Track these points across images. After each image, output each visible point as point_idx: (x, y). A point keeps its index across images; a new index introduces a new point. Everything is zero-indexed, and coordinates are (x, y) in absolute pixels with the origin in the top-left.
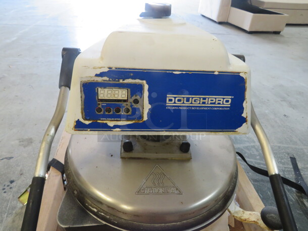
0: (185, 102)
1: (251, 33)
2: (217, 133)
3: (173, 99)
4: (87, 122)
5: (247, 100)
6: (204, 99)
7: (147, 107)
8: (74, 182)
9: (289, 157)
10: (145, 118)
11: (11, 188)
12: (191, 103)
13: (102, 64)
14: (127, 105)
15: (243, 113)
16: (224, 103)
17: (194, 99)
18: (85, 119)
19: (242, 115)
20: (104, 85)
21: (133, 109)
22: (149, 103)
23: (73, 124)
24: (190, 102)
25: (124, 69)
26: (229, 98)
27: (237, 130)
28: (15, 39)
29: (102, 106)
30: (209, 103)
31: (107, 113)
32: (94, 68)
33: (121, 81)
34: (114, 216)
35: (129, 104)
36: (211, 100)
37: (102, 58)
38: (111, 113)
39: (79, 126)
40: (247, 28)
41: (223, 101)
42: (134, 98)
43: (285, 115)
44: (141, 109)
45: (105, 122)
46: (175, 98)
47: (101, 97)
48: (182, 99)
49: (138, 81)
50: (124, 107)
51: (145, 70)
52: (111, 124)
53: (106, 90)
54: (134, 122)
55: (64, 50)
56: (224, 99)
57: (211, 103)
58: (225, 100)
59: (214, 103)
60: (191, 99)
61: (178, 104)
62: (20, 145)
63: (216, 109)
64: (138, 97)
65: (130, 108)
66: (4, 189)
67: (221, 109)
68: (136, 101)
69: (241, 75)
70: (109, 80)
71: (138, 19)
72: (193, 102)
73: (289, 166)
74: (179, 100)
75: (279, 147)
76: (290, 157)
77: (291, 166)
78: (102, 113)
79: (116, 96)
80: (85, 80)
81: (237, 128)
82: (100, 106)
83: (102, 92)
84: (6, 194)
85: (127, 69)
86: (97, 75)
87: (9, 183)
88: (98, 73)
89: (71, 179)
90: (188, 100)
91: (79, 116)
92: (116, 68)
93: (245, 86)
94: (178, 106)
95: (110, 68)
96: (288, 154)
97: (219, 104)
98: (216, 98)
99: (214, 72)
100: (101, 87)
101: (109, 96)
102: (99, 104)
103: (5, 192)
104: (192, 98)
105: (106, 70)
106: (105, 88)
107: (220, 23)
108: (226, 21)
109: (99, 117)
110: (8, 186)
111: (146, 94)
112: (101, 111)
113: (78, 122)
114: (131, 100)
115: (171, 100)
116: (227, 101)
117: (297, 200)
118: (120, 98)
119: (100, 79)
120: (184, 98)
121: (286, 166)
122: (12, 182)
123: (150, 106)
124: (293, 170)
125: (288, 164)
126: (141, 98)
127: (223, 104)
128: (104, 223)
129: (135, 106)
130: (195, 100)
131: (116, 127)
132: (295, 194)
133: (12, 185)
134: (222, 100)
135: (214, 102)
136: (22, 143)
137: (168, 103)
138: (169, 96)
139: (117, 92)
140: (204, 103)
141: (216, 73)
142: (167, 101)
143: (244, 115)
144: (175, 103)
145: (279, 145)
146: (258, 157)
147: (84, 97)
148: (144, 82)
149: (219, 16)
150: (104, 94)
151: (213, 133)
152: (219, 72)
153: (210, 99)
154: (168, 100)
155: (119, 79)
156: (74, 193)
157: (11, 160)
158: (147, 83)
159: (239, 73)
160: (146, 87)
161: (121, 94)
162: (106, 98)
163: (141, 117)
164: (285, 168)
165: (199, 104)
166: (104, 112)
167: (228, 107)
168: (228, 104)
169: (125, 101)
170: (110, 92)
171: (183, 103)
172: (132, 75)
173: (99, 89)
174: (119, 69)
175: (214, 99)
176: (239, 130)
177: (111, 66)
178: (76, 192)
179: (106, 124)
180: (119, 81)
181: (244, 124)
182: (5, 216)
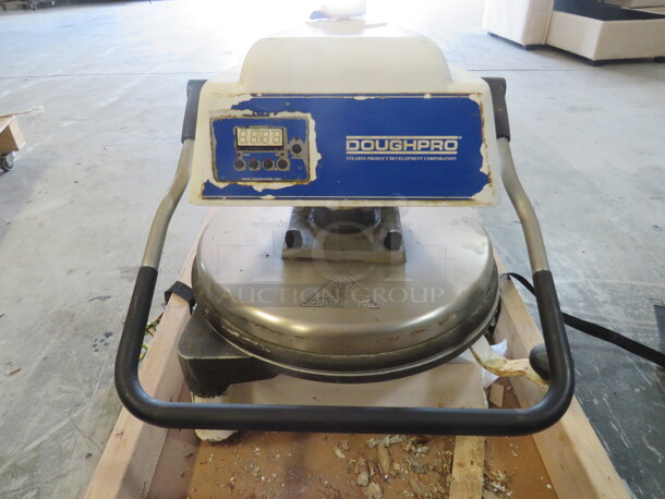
0: (377, 147)
1: (599, 63)
2: (439, 203)
3: (357, 142)
4: (222, 185)
5: (487, 142)
6: (410, 141)
7: (315, 157)
8: (205, 296)
9: (651, 305)
10: (313, 177)
11: (106, 344)
12: (389, 150)
13: (242, 89)
14: (282, 154)
15: (481, 166)
16: (446, 148)
17: (392, 142)
18: (219, 180)
19: (481, 170)
20: (246, 123)
21: (292, 161)
22: (319, 151)
23: (199, 188)
24: (386, 148)
25: (276, 95)
26: (454, 139)
27: (473, 197)
28: (114, 99)
29: (245, 158)
30: (419, 148)
31: (251, 169)
32: (230, 96)
33: (272, 115)
34: (265, 341)
35: (286, 154)
36: (423, 144)
37: (242, 80)
38: (258, 168)
39: (209, 191)
40: (590, 54)
41: (444, 146)
42: (293, 142)
43: (656, 227)
44: (305, 161)
45: (249, 184)
46: (360, 141)
47: (242, 142)
48: (372, 142)
49: (298, 114)
50: (278, 158)
51: (309, 95)
52: (259, 187)
53: (249, 131)
54: (295, 183)
55: (191, 83)
56: (444, 140)
57: (423, 150)
58: (447, 142)
59: (429, 149)
60: (387, 142)
61: (366, 151)
62: (122, 277)
63: (431, 159)
64: (300, 142)
65: (288, 161)
66: (95, 346)
67: (441, 159)
68: (297, 149)
69: (472, 98)
70: (254, 115)
71: (307, 23)
72: (391, 148)
73: (649, 322)
74: (368, 145)
75: (633, 287)
76: (656, 306)
77: (655, 323)
78: (244, 169)
79: (265, 140)
80: (218, 115)
81: (474, 194)
82: (241, 158)
83: (243, 134)
84: (97, 354)
85: (279, 95)
86: (234, 107)
87: (104, 337)
88: (237, 103)
89: (201, 293)
90: (382, 143)
91: (209, 176)
92: (263, 95)
93: (480, 118)
94: (367, 156)
95: (253, 95)
96: (651, 300)
97: (437, 149)
98: (430, 140)
99: (423, 94)
100: (241, 127)
101: (254, 140)
102: (239, 155)
103: (96, 351)
104: (389, 140)
105: (248, 98)
106: (247, 127)
107: (531, 48)
108: (543, 43)
109: (240, 176)
110: (102, 341)
111: (312, 136)
112: (242, 165)
113: (208, 185)
114: (289, 147)
115: (353, 145)
116: (451, 145)
117: (657, 384)
118: (271, 144)
119: (239, 114)
120: (374, 140)
121: (642, 322)
122: (108, 335)
123: (319, 157)
124: (657, 329)
125: (647, 318)
126: (304, 141)
127: (444, 150)
128: (251, 355)
129: (295, 156)
130: (394, 145)
131: (266, 192)
132: (654, 374)
133: (108, 340)
134: (441, 142)
135: (427, 146)
136: (126, 274)
137: (350, 151)
138: (351, 139)
139: (266, 134)
140: (410, 149)
141: (427, 96)
142: (348, 148)
143: (484, 170)
144: (360, 150)
145: (634, 282)
146: (581, 304)
147: (215, 142)
148: (309, 115)
149: (526, 33)
150: (246, 137)
151: (430, 203)
152: (432, 94)
153: (420, 142)
154: (348, 145)
155: (268, 112)
156: (204, 313)
157: (108, 301)
158: (313, 118)
159: (468, 95)
160: (312, 124)
161: (272, 137)
162: (249, 144)
163: (306, 175)
164: (640, 325)
165: (402, 150)
166: (247, 168)
167: (453, 155)
168: (453, 151)
169: (279, 148)
170: (255, 134)
171: (375, 150)
172: (288, 104)
173: (239, 130)
174: (268, 95)
175: (428, 142)
176: (477, 197)
177: (255, 91)
178: (207, 311)
179: (251, 187)
180: (268, 115)
181: (486, 187)
182: (97, 386)
